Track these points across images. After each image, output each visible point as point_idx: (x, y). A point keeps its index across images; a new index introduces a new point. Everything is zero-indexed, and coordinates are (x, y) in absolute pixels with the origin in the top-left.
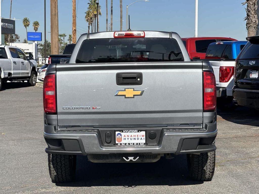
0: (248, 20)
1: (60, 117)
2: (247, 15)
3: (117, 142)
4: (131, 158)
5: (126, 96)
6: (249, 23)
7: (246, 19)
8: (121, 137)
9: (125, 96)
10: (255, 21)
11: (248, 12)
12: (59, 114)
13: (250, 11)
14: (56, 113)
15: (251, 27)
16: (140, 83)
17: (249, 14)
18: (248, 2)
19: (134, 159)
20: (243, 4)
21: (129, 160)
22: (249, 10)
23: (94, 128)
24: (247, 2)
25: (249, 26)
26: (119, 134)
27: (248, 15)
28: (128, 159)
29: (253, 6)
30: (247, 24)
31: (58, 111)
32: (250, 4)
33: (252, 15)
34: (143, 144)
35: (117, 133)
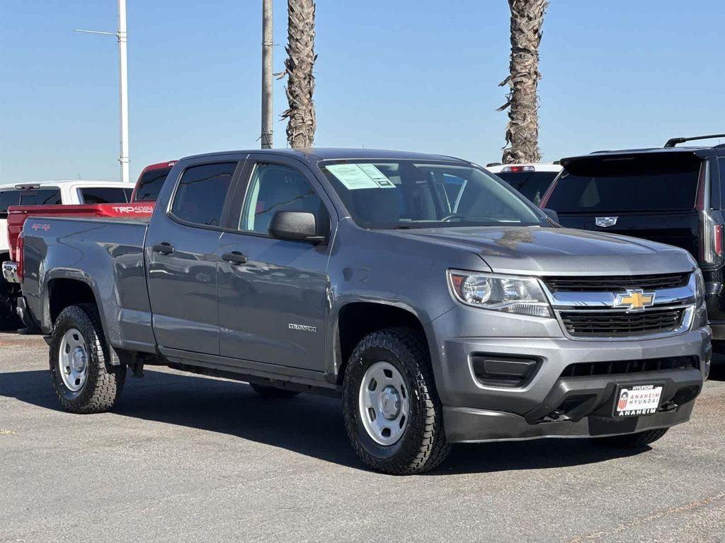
0: (291, 118)
2: (291, 106)
6: (296, 128)
7: (286, 116)
10: (310, 123)
11: (291, 98)
13: (297, 95)
15: (301, 136)
17: (295, 103)
18: (292, 71)
20: (278, 77)
24: (289, 71)
25: (297, 133)
27: (293, 107)
29: (306, 83)
30: (290, 127)
32: (298, 77)
33: (303, 105)
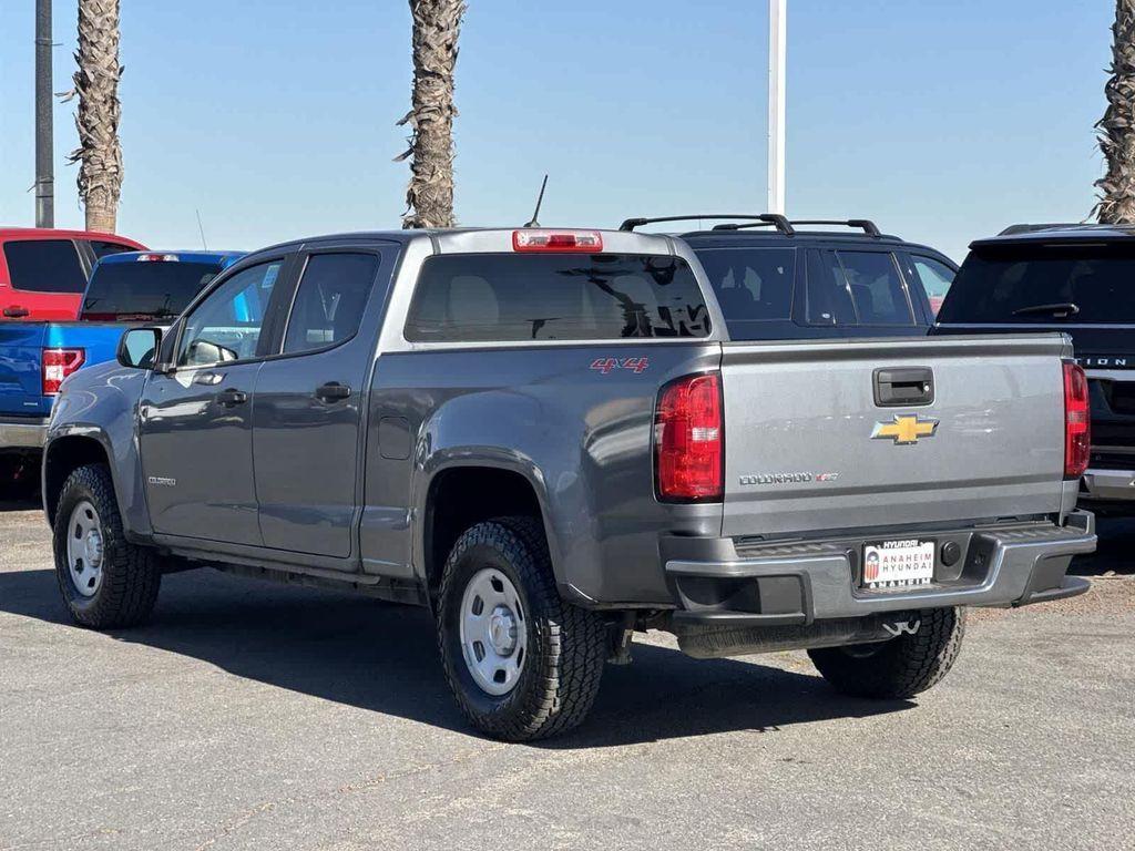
0: (84, 162)
1: (730, 508)
2: (85, 144)
3: (867, 580)
4: (902, 626)
5: (900, 439)
6: (92, 177)
7: (76, 159)
8: (876, 563)
9: (895, 437)
10: (114, 170)
11: (85, 132)
12: (730, 501)
13: (94, 128)
14: (719, 498)
15: (100, 190)
16: (926, 400)
17: (91, 139)
18: (84, 90)
19: (911, 626)
20: (64, 98)
21: (899, 633)
22: (93, 125)
23: (804, 539)
24: (80, 90)
25: (94, 186)
26: (873, 554)
27: (87, 145)
28: (896, 628)
29: (107, 110)
30: (83, 176)
31: (728, 490)
32: (95, 100)
33: (102, 142)
34: (929, 581)
35: (869, 550)
